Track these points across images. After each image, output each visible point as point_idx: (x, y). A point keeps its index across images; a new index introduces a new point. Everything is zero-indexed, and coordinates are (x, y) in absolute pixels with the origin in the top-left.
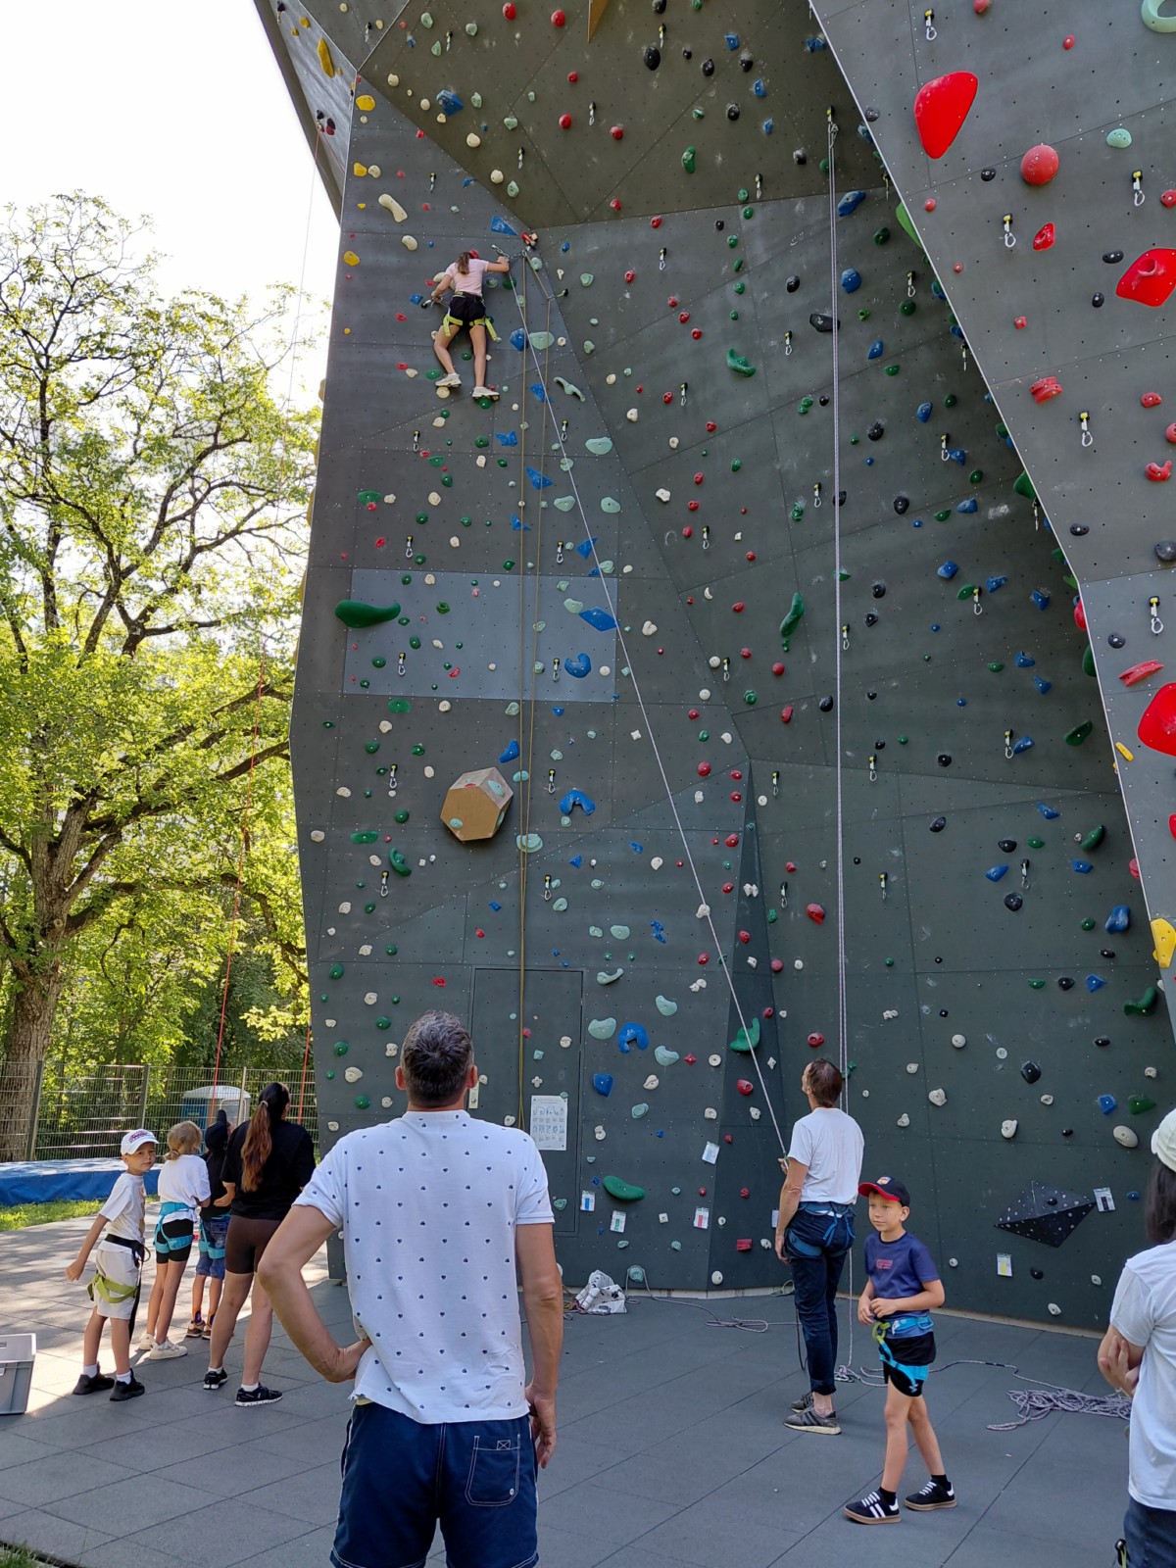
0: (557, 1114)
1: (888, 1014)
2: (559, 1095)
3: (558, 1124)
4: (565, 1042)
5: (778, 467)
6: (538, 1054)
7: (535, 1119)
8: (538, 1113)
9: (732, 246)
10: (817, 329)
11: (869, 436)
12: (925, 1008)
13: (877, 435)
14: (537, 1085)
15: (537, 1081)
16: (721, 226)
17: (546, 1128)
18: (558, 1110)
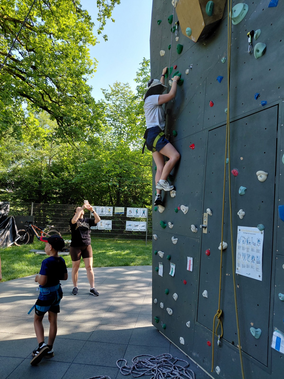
0: (255, 244)
2: (257, 227)
3: (255, 254)
4: (261, 176)
6: (242, 190)
7: (239, 247)
8: (241, 242)
14: (241, 217)
15: (241, 213)
17: (246, 257)
18: (256, 241)
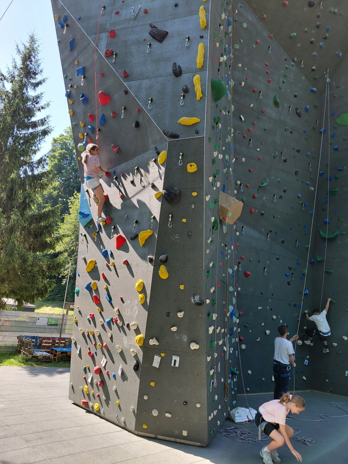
1: (259, 308)
5: (275, 139)
9: (287, 68)
10: (296, 112)
11: (297, 150)
12: (268, 307)
13: (298, 151)
16: (286, 60)
